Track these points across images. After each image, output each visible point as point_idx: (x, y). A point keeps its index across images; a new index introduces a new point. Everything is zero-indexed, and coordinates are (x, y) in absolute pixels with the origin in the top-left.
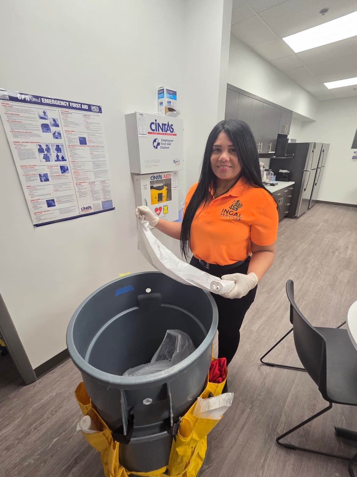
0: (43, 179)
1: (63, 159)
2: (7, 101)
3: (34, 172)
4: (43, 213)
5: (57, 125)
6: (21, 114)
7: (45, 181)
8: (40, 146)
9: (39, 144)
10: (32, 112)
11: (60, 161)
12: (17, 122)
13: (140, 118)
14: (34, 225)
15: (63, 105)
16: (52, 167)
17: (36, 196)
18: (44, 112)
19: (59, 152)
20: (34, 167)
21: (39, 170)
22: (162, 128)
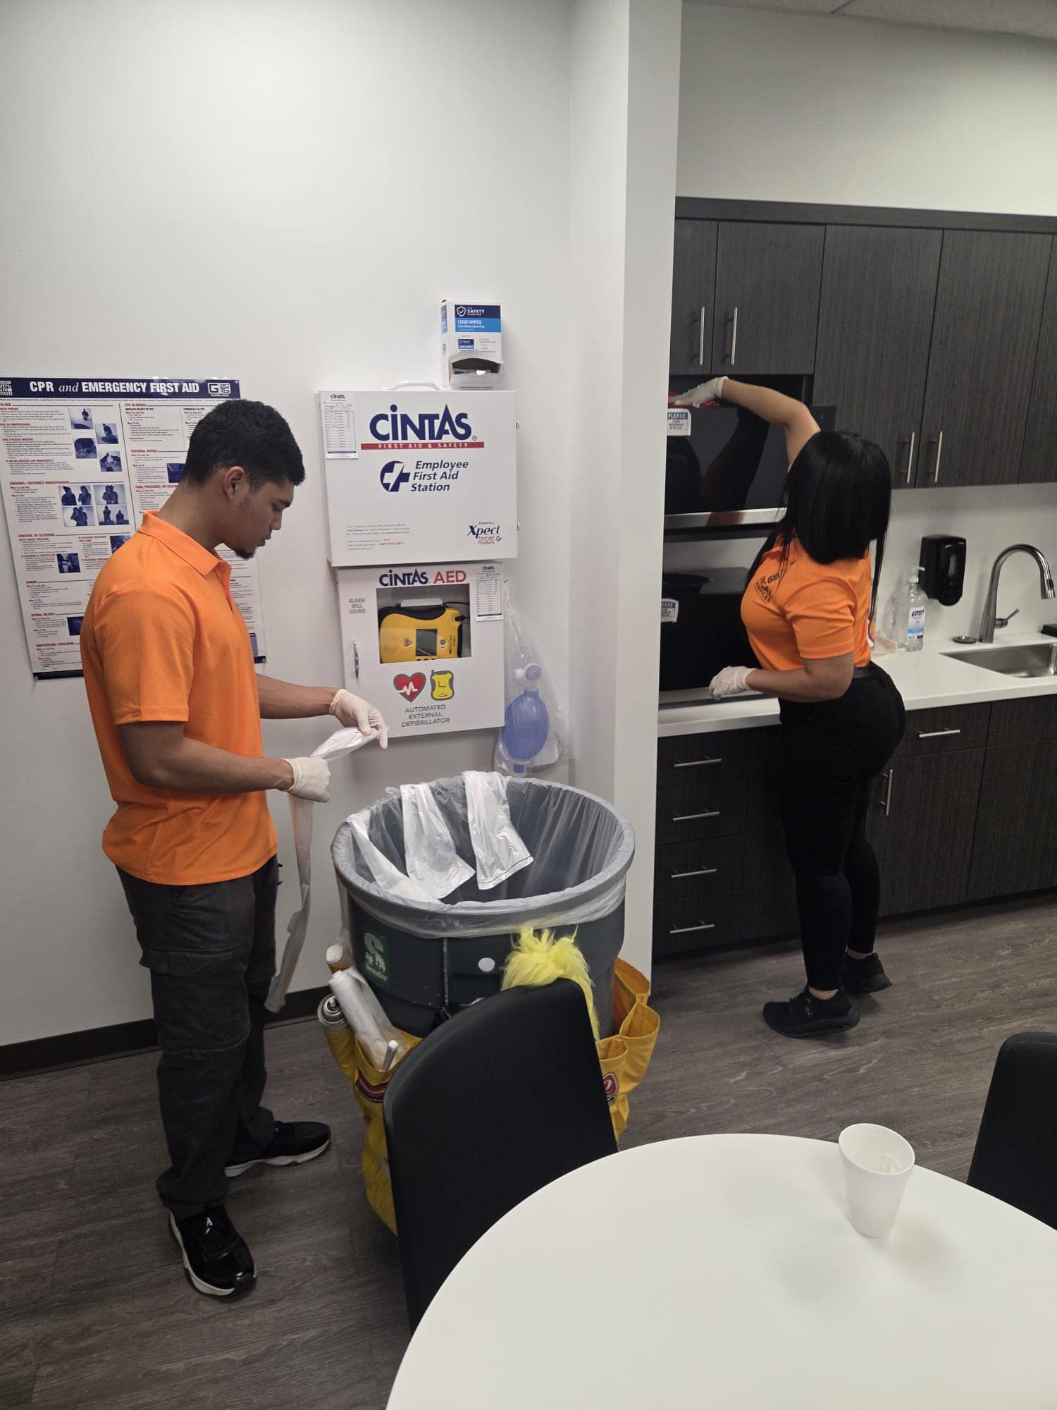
0: (65, 567)
1: (121, 519)
2: (6, 399)
3: (45, 550)
4: (58, 648)
5: (111, 439)
6: (33, 423)
7: (70, 570)
8: (67, 489)
9: (67, 485)
10: (54, 417)
11: (112, 523)
12: (23, 439)
14: (35, 674)
15: (132, 391)
16: (91, 537)
17: (46, 605)
18: (85, 414)
19: (113, 502)
20: (47, 539)
21: (59, 545)
22: (418, 428)
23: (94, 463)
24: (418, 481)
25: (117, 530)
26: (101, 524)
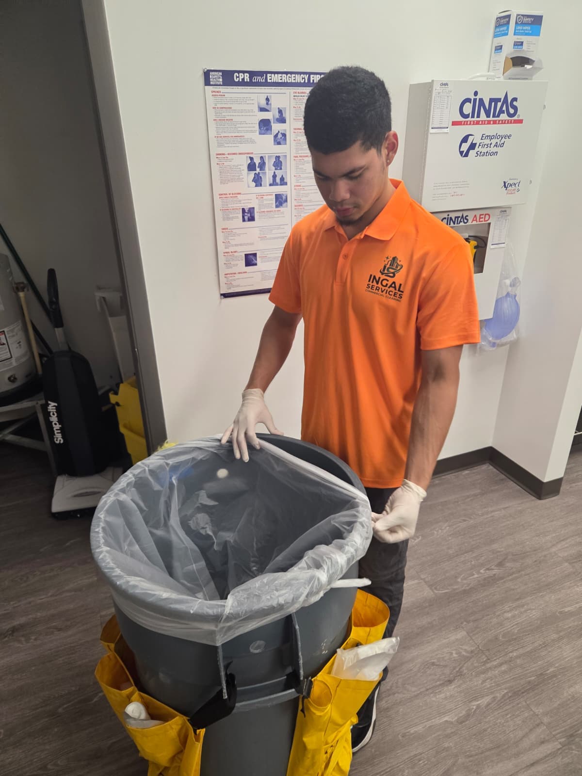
0: (246, 218)
1: (283, 182)
2: (218, 87)
3: (235, 205)
4: (237, 276)
5: (282, 120)
6: (234, 107)
7: (249, 220)
8: (251, 159)
9: (251, 156)
10: (248, 102)
11: (277, 184)
12: (227, 120)
13: (439, 93)
14: (222, 295)
15: (299, 81)
16: (264, 195)
17: (233, 246)
18: (267, 99)
19: (279, 168)
20: (237, 197)
21: (244, 202)
22: (487, 109)
23: (270, 138)
24: (480, 149)
25: (279, 189)
26: (270, 185)
